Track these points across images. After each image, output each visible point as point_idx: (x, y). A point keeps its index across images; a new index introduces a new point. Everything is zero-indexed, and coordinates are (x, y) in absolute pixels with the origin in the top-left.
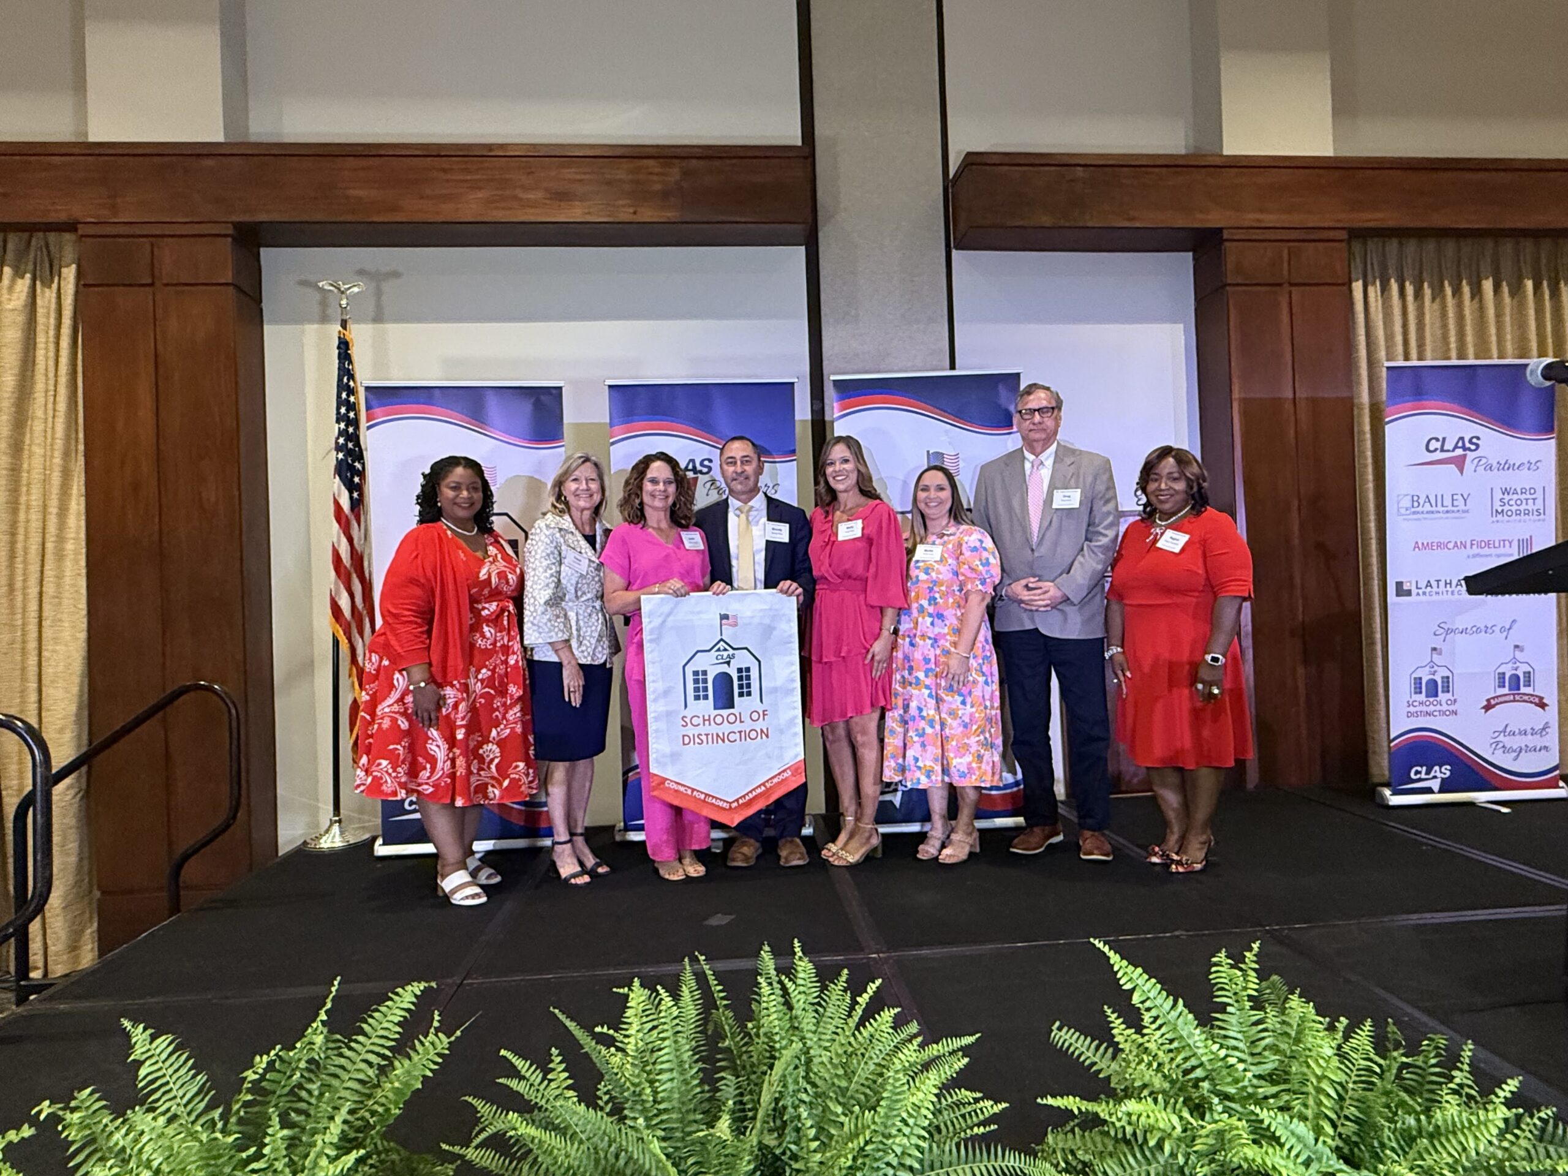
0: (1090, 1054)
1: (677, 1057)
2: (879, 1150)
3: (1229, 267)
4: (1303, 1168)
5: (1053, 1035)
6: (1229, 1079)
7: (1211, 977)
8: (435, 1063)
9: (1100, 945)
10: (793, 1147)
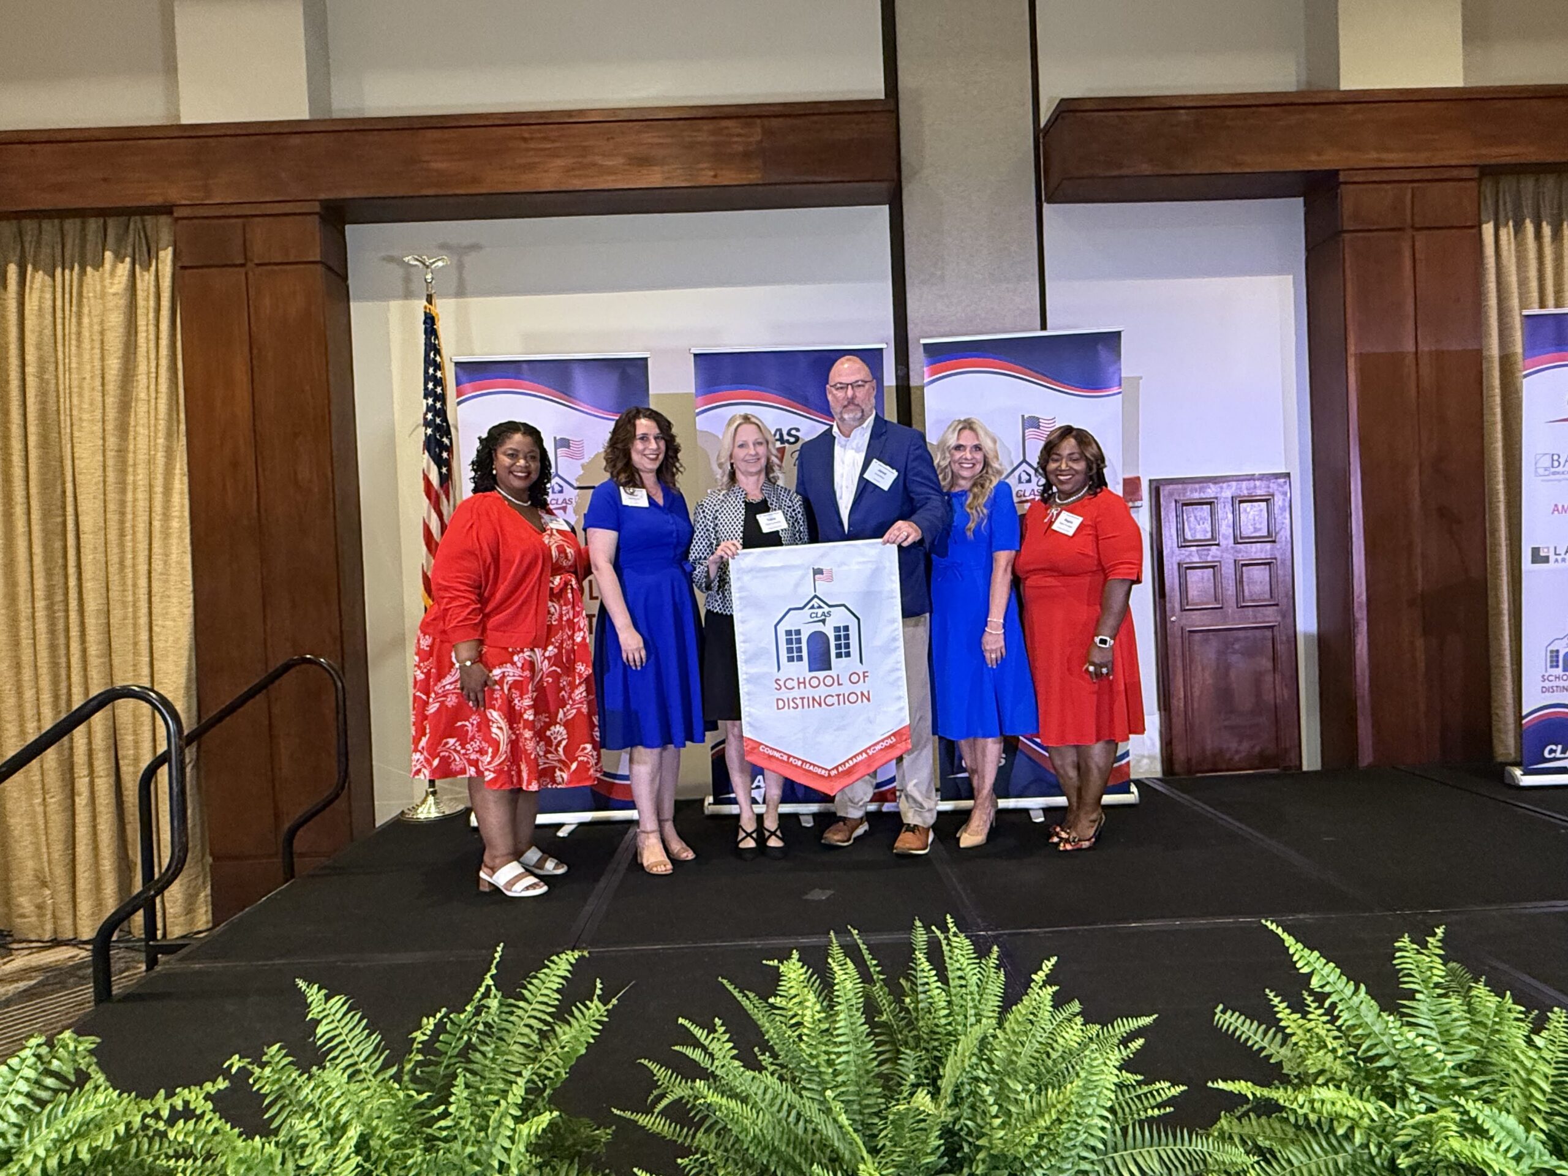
0: (1257, 1038)
2: (1072, 1129)
3: (1346, 212)
4: (1514, 1163)
5: (1217, 1018)
6: (1428, 1068)
7: (1395, 962)
8: (595, 1030)
9: (1273, 927)
10: (969, 1123)
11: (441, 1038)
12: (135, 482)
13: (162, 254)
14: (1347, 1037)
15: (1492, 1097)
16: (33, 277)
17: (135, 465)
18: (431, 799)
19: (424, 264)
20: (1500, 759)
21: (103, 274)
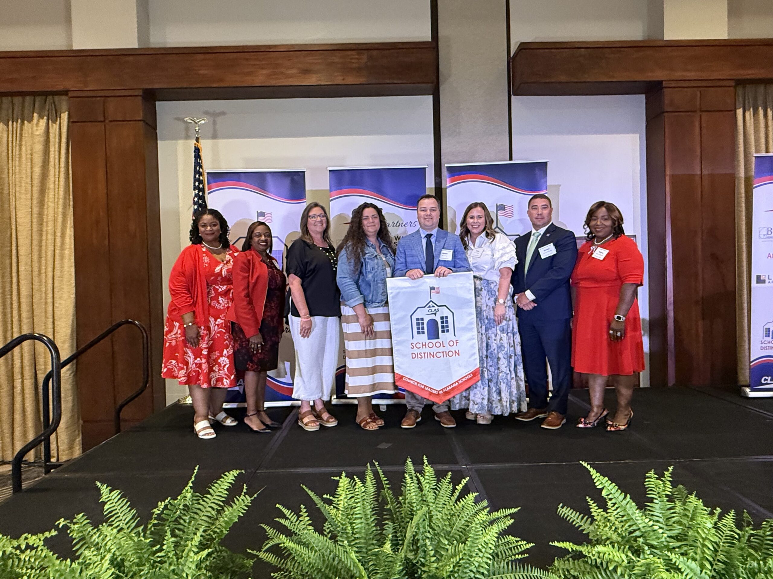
0: (578, 521)
1: (364, 512)
2: (467, 563)
3: (666, 102)
5: (559, 510)
6: (654, 537)
7: (645, 484)
8: (244, 510)
9: (585, 464)
10: (422, 560)
11: (165, 512)
12: (47, 231)
13: (62, 115)
15: (685, 552)
17: (47, 222)
19: (195, 122)
21: (33, 125)
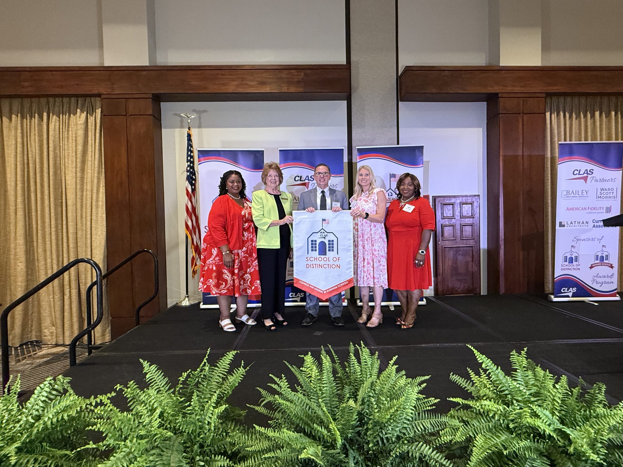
0: (464, 384)
2: (401, 413)
3: (501, 107)
4: (548, 426)
5: (450, 377)
6: (520, 395)
7: (510, 359)
8: (241, 378)
9: (470, 347)
10: (367, 411)
11: (189, 379)
12: (86, 189)
13: (97, 110)
14: (494, 384)
15: (541, 404)
16: (52, 117)
17: (86, 183)
18: (187, 299)
19: (187, 116)
20: (547, 292)
21: (76, 117)
